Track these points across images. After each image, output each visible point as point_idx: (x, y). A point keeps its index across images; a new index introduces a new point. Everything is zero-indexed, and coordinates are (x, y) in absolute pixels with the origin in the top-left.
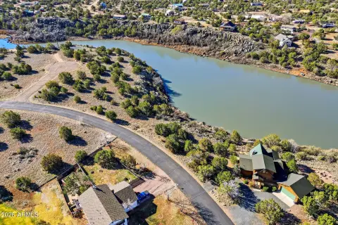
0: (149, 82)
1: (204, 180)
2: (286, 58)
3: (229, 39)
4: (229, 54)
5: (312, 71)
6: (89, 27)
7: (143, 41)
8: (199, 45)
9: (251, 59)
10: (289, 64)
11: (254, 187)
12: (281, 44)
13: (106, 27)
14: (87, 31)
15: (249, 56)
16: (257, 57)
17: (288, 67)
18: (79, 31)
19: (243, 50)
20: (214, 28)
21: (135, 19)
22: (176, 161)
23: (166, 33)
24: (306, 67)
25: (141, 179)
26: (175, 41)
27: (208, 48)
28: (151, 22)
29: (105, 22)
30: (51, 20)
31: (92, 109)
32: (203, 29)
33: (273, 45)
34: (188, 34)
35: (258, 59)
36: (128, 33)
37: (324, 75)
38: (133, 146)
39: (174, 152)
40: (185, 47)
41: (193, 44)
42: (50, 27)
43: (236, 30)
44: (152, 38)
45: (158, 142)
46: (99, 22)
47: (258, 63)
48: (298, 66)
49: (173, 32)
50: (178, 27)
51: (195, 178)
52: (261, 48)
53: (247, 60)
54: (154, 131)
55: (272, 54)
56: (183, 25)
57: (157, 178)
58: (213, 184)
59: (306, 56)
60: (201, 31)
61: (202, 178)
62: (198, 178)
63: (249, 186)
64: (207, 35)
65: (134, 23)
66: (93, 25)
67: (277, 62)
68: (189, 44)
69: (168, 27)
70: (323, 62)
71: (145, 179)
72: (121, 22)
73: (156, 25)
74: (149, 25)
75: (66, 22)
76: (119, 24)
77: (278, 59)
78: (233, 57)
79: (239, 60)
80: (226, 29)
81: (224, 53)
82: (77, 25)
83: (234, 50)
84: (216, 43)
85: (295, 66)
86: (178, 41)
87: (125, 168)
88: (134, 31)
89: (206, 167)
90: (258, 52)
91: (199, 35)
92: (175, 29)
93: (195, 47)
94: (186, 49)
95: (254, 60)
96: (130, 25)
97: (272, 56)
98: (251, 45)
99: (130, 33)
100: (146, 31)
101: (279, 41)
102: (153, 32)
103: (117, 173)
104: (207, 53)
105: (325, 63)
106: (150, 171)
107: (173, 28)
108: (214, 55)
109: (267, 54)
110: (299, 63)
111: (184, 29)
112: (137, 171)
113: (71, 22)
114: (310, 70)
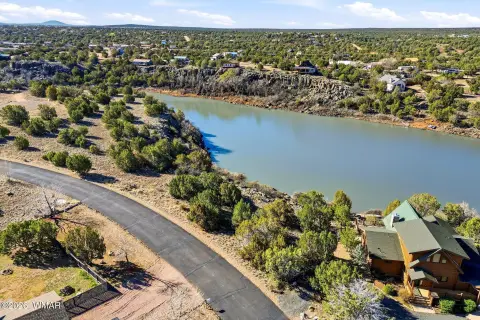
0: (173, 128)
1: (281, 287)
2: (400, 105)
3: (308, 85)
4: (311, 104)
5: (447, 121)
6: (93, 74)
7: (175, 91)
8: (262, 95)
9: (346, 109)
10: (408, 113)
11: (415, 301)
12: (389, 87)
13: (119, 74)
14: (88, 80)
15: (342, 105)
16: (353, 106)
17: (405, 117)
18: (76, 78)
19: (330, 98)
20: (284, 72)
21: (165, 64)
22: (211, 245)
23: (212, 81)
24: (436, 116)
25: (110, 288)
26: (225, 90)
27: (276, 97)
28: (189, 67)
29: (118, 68)
30: (34, 64)
31: (45, 158)
32: (267, 73)
33: (377, 89)
34: (244, 81)
35: (357, 109)
36: (152, 81)
37: (467, 126)
38: (112, 219)
39: (208, 229)
40: (242, 98)
41: (253, 94)
42: (30, 73)
43: (317, 73)
44: (189, 87)
45: (173, 212)
46: (110, 68)
47: (356, 114)
48: (423, 116)
49: (222, 79)
50: (230, 72)
51: (257, 282)
52: (359, 94)
53: (339, 110)
54: (167, 193)
55: (378, 101)
56: (237, 69)
57: (156, 286)
58: (304, 296)
59: (432, 102)
60: (264, 76)
61: (275, 283)
62: (265, 283)
63: (399, 299)
64: (274, 81)
65: (163, 69)
66: (99, 72)
67: (387, 111)
68: (246, 94)
69: (214, 72)
70: (461, 109)
71: (122, 289)
72: (143, 69)
73: (196, 71)
74: (186, 71)
75: (57, 66)
76: (140, 72)
77: (388, 107)
78: (316, 107)
79: (325, 111)
80: (303, 72)
81: (301, 103)
82: (73, 71)
83: (317, 97)
84: (288, 92)
85: (417, 116)
86: (229, 90)
87: (76, 265)
88: (161, 79)
89: (284, 252)
90: (356, 99)
91: (261, 82)
92: (225, 74)
93: (256, 98)
94: (241, 99)
95: (351, 111)
96: (158, 72)
97: (378, 105)
98: (343, 90)
99: (156, 83)
100: (180, 78)
101: (386, 83)
102: (193, 79)
103: (49, 276)
104: (276, 104)
105: (466, 110)
106: (141, 270)
107: (222, 73)
108: (286, 106)
109: (371, 101)
110: (423, 112)
111: (240, 74)
112: (105, 270)
113: (65, 67)
114: (443, 120)
